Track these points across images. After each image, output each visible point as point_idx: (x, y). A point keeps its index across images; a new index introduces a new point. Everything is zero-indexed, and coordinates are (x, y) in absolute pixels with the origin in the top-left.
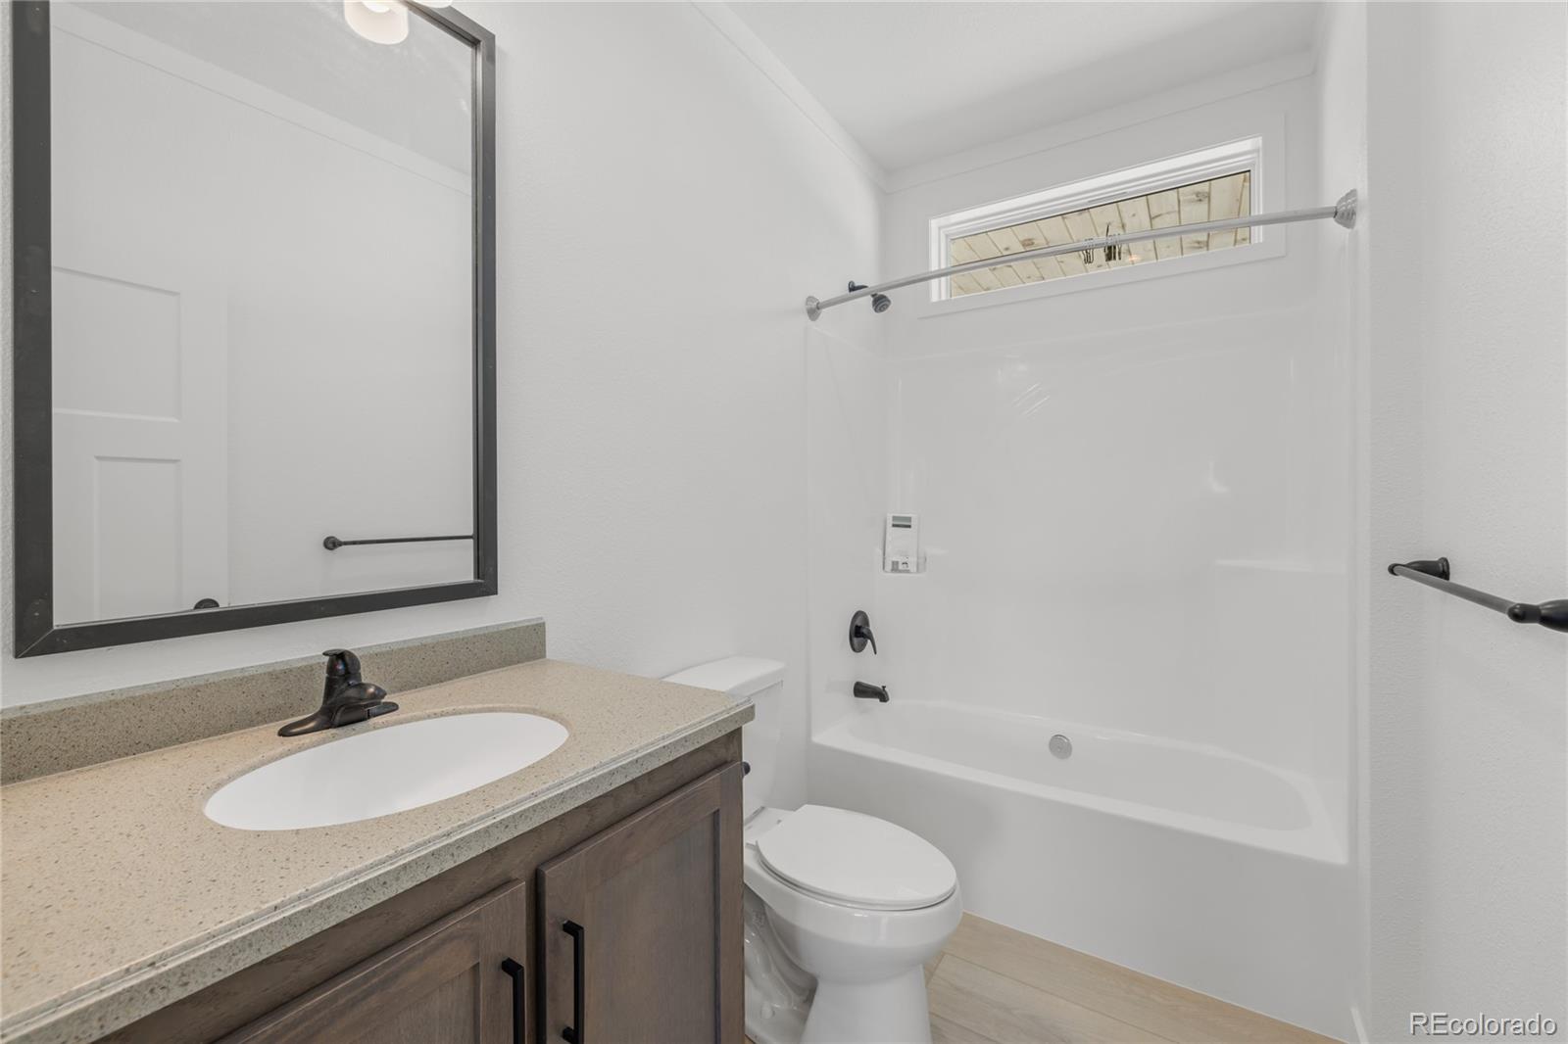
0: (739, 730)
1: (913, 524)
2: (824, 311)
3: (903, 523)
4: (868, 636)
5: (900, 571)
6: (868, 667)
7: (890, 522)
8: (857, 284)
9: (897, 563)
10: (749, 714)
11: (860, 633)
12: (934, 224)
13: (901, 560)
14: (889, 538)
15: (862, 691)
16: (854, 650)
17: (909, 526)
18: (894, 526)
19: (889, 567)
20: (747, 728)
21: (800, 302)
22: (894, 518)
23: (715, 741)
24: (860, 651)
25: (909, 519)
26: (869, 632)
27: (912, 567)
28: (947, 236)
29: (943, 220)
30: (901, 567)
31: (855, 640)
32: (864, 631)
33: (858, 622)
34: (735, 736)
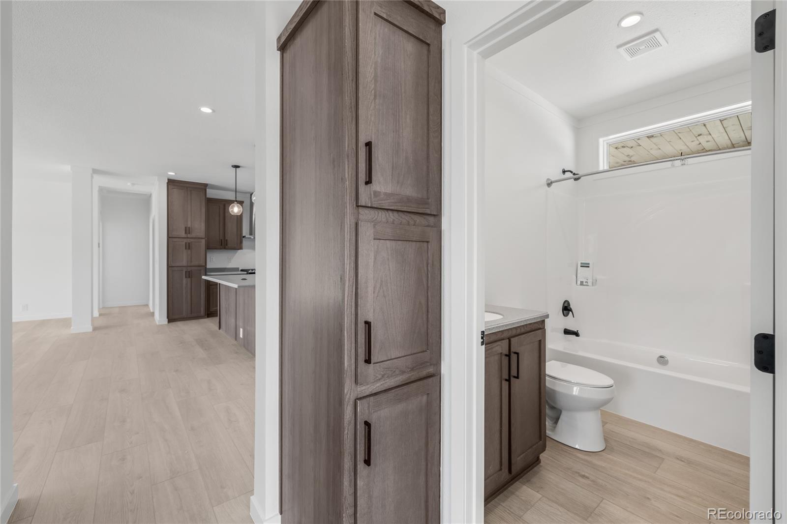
0: (544, 320)
1: (590, 266)
2: (553, 184)
3: (585, 265)
4: (571, 310)
5: (584, 285)
6: (570, 323)
7: (579, 265)
8: (566, 170)
9: (583, 282)
10: (547, 316)
11: (567, 309)
12: (601, 140)
13: (585, 280)
14: (579, 272)
15: (567, 332)
16: (564, 315)
17: (589, 267)
18: (581, 266)
19: (579, 283)
20: (546, 320)
21: (544, 182)
22: (581, 263)
23: (539, 321)
24: (567, 316)
25: (589, 264)
26: (571, 308)
27: (590, 284)
28: (607, 143)
29: (605, 138)
30: (584, 283)
31: (565, 312)
32: (569, 308)
33: (566, 305)
34: (543, 321)
